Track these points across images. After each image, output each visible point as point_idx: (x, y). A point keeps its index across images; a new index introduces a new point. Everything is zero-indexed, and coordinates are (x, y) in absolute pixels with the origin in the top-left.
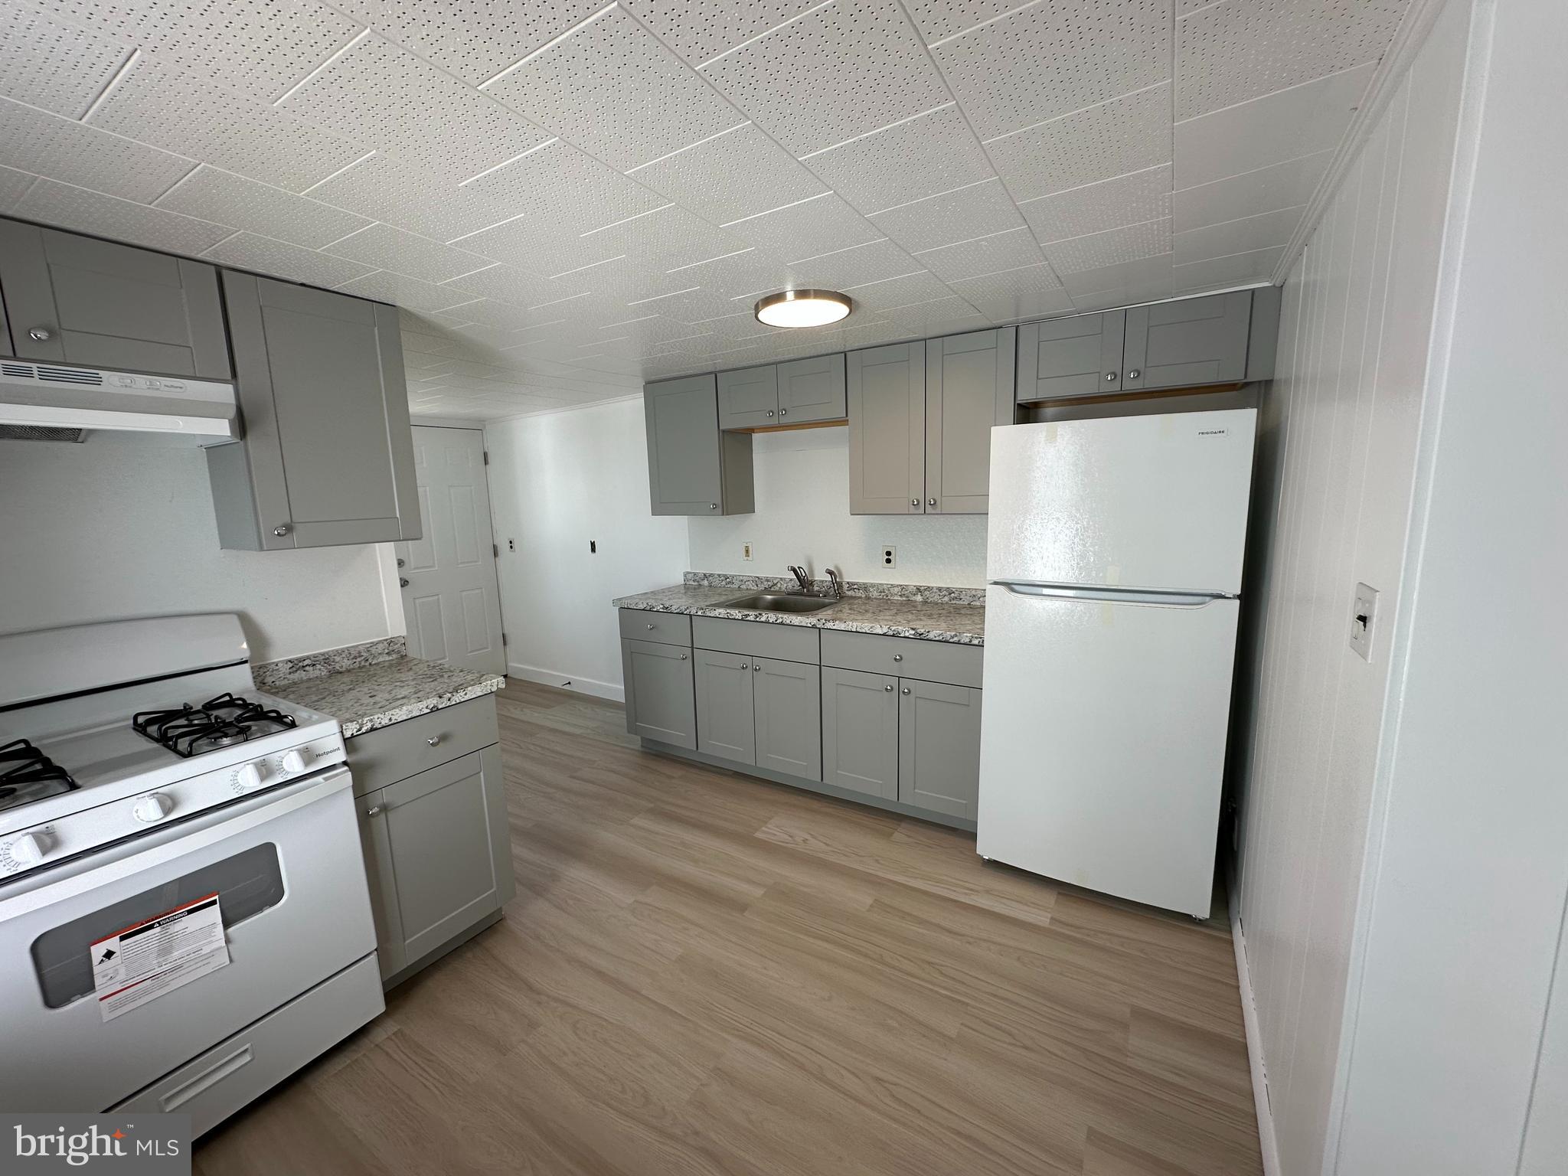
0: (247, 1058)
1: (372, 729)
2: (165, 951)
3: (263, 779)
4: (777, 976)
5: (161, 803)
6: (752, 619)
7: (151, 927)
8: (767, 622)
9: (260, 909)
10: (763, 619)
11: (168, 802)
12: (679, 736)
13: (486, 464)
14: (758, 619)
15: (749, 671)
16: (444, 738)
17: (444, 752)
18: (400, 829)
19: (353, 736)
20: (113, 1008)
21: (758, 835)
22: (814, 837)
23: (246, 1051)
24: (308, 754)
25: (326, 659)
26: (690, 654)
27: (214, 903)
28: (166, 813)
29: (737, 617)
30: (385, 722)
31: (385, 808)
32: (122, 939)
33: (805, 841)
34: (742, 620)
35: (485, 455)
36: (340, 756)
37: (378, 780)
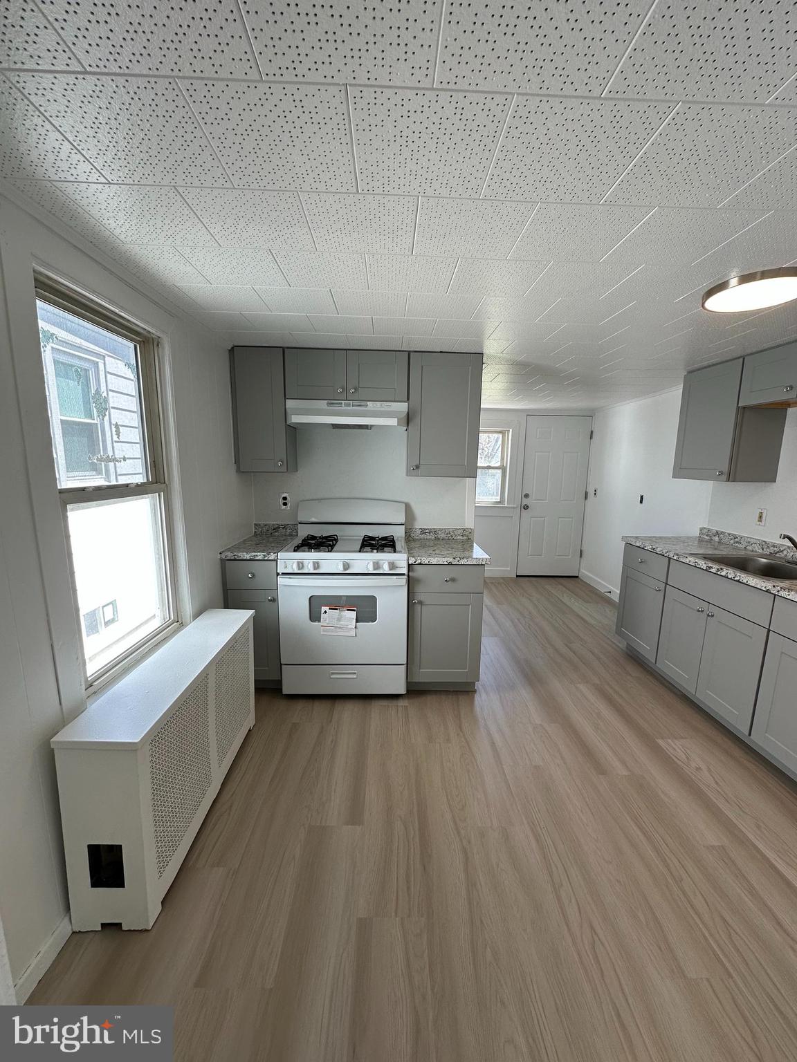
0: (355, 676)
1: (420, 564)
2: (339, 619)
3: (374, 569)
4: (585, 820)
5: (344, 566)
6: (715, 572)
7: (337, 609)
8: (726, 577)
9: (368, 622)
10: (723, 574)
11: (347, 566)
12: (645, 648)
13: (591, 438)
14: (719, 573)
15: (704, 615)
16: (453, 580)
17: (451, 587)
18: (427, 615)
19: (412, 564)
20: (324, 631)
21: (661, 742)
22: (709, 770)
23: (355, 673)
24: (392, 565)
25: (435, 531)
26: (664, 589)
27: (354, 610)
28: (345, 569)
29: (702, 567)
30: (426, 562)
31: (421, 603)
32: (330, 609)
33: (698, 769)
34: (706, 570)
35: (592, 432)
36: (405, 571)
37: (420, 589)
